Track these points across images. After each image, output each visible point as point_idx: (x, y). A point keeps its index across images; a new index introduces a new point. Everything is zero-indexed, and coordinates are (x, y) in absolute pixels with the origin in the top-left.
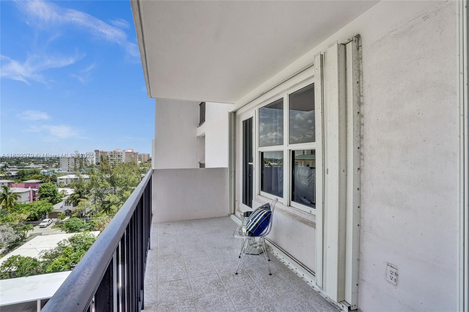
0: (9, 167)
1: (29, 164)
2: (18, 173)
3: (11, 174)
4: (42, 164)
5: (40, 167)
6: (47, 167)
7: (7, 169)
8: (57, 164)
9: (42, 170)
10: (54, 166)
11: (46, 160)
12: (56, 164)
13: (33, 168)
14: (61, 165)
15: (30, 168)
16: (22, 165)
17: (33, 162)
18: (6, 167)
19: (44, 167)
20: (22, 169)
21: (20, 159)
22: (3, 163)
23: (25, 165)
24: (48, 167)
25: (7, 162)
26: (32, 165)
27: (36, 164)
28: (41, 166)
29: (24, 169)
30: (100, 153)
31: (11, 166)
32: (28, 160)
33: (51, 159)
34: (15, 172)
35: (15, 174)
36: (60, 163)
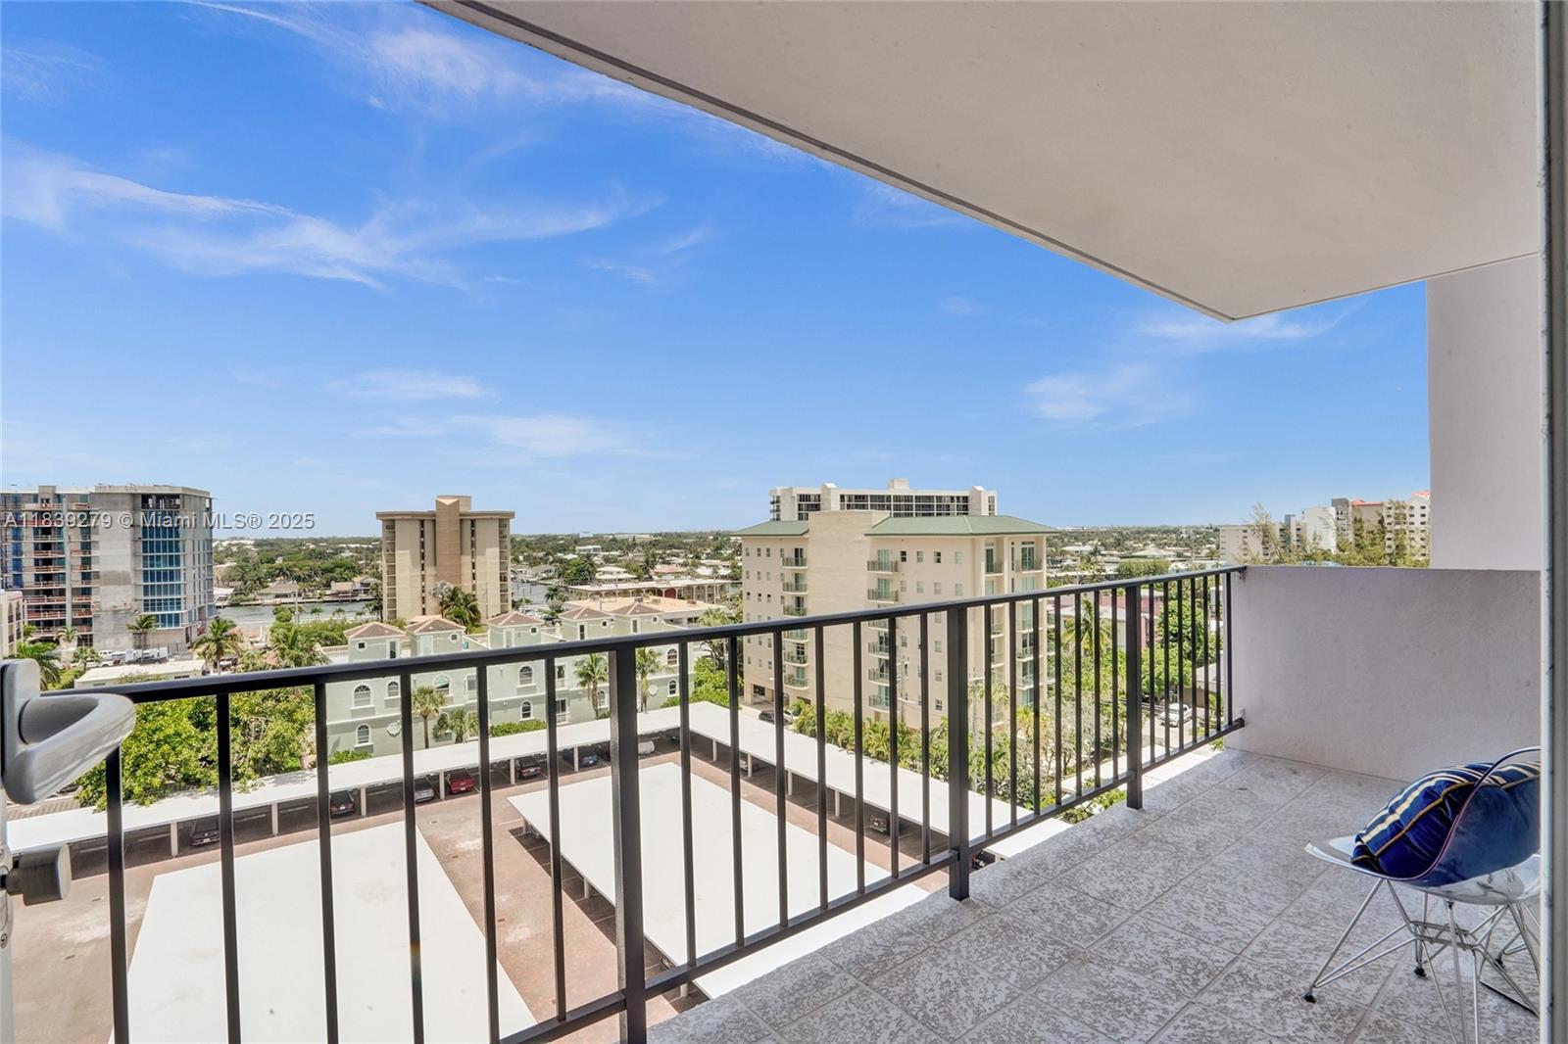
0: (1103, 552)
1: (1144, 545)
2: (1118, 570)
3: (1104, 571)
4: (1175, 545)
5: (1170, 556)
6: (1186, 554)
7: (1099, 558)
8: (1214, 546)
9: (1174, 564)
10: (1205, 552)
11: (1185, 536)
12: (1209, 548)
13: (1153, 557)
14: (1223, 551)
15: (1145, 557)
16: (1127, 549)
17: (1153, 540)
18: (1095, 552)
19: (1179, 555)
20: (1126, 560)
21: (1125, 532)
22: (1091, 542)
23: (1135, 549)
24: (1188, 554)
25: (1099, 540)
26: (1151, 550)
27: (1160, 546)
28: (1169, 552)
29: (1133, 560)
30: (1350, 508)
31: (1106, 549)
32: (1142, 535)
33: (1197, 533)
34: (1115, 567)
35: (1112, 573)
36: (1221, 546)
